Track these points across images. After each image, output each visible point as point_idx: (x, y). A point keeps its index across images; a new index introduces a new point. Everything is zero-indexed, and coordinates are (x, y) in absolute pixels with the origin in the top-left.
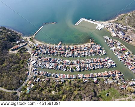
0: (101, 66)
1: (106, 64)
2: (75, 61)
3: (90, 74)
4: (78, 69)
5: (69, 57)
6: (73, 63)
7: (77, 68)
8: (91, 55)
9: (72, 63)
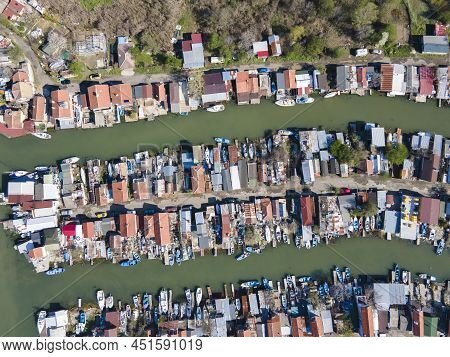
0: (122, 169)
1: (83, 193)
2: (340, 220)
3: (224, 96)
4: (315, 140)
5: (386, 279)
6: (359, 202)
7: (325, 156)
8: (180, 299)
9: (362, 204)
